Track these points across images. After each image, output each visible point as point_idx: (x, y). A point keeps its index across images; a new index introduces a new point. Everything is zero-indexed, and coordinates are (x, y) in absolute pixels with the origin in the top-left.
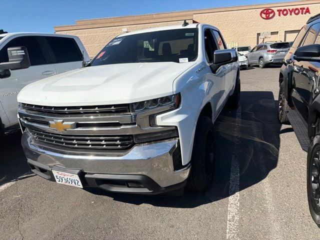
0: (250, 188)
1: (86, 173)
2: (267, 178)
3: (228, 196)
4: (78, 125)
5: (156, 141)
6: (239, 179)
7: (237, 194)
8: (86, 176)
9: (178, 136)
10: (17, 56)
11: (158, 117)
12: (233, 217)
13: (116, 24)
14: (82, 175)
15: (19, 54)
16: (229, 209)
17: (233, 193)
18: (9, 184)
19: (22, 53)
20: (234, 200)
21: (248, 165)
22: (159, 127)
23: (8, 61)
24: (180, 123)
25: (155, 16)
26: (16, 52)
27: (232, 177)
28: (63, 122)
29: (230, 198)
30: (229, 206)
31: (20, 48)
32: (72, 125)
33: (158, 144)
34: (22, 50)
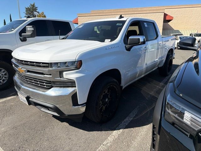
0: (132, 129)
1: (30, 98)
2: (149, 125)
3: (114, 130)
4: (28, 71)
5: (64, 87)
6: (129, 122)
7: (121, 130)
8: (30, 99)
9: (75, 86)
10: (30, 31)
11: (64, 73)
12: (107, 143)
13: (113, 14)
14: (28, 98)
15: (31, 30)
16: (109, 138)
17: (119, 129)
18: (13, 97)
19: (32, 29)
20: (116, 133)
21: (143, 114)
22: (65, 79)
23: (25, 33)
24: (77, 78)
25: (139, 9)
26: (29, 28)
27: (127, 119)
28: (21, 68)
29: (115, 131)
30: (110, 136)
31: (31, 26)
32: (25, 70)
33: (65, 89)
34: (32, 27)
